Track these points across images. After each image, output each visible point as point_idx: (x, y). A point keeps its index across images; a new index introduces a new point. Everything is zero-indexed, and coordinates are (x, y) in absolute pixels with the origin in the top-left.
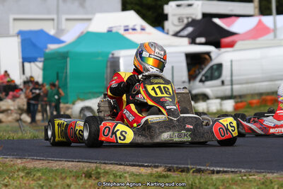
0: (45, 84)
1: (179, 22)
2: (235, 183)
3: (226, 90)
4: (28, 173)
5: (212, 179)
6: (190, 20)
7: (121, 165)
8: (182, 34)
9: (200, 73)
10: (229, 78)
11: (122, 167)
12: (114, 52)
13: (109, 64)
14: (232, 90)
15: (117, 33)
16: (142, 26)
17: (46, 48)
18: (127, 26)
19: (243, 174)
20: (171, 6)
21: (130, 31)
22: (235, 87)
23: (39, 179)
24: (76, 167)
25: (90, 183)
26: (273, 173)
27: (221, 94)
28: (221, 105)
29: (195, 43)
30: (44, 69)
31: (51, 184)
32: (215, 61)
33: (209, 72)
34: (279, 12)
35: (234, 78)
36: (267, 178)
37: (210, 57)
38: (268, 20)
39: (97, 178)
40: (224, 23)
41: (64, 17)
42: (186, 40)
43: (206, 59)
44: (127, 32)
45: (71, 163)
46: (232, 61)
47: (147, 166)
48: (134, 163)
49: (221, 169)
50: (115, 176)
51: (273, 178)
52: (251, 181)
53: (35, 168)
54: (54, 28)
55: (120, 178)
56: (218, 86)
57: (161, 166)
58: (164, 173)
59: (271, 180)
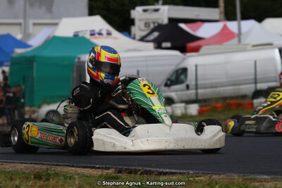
1: (146, 27)
3: (191, 93)
6: (156, 25)
7: (73, 166)
8: (148, 38)
10: (193, 83)
11: (74, 169)
12: (79, 56)
13: (75, 69)
14: (197, 94)
15: (83, 38)
16: (108, 31)
17: (13, 52)
18: (93, 31)
19: (190, 176)
20: (138, 11)
21: (97, 35)
22: (200, 91)
24: (28, 168)
25: (39, 184)
26: (220, 174)
27: (185, 98)
28: (186, 108)
29: (161, 48)
34: (245, 17)
35: (199, 82)
36: (213, 180)
38: (232, 26)
39: (48, 180)
40: (189, 27)
41: (31, 22)
42: (151, 45)
44: (93, 36)
45: (24, 165)
46: (196, 66)
47: (98, 168)
48: (86, 165)
50: (65, 178)
51: (219, 179)
52: (197, 182)
54: (21, 32)
55: (70, 179)
56: (182, 90)
57: (112, 168)
58: (114, 175)
59: (216, 182)
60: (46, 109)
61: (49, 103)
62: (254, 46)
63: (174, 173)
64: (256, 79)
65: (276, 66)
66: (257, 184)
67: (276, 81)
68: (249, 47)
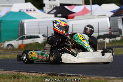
1: (50, 7)
6: (55, 6)
7: (28, 72)
8: (51, 12)
12: (21, 20)
13: (20, 26)
15: (23, 12)
16: (34, 9)
18: (28, 9)
19: (81, 77)
21: (29, 11)
24: (8, 73)
25: (15, 81)
26: (93, 76)
29: (57, 17)
34: (93, 3)
36: (91, 79)
38: (88, 7)
39: (18, 78)
40: (69, 8)
42: (53, 15)
44: (27, 11)
45: (6, 71)
46: (73, 25)
47: (39, 73)
48: (34, 72)
49: (71, 74)
50: (26, 78)
51: (94, 79)
52: (84, 80)
55: (28, 78)
57: (45, 73)
58: (47, 76)
59: (93, 80)
60: (7, 43)
61: (8, 41)
62: (98, 16)
63: (73, 76)
64: (99, 30)
65: (107, 25)
66: (111, 81)
67: (108, 31)
68: (96, 17)
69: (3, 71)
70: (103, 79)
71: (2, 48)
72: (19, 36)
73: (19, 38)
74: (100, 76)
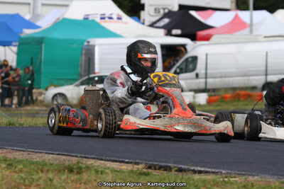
0: (19, 68)
1: (156, 12)
2: (217, 184)
3: (200, 83)
4: (9, 165)
5: (193, 180)
6: (166, 11)
7: (102, 160)
8: (158, 24)
9: (174, 64)
10: (203, 72)
11: (103, 162)
12: (88, 40)
13: (84, 52)
14: (206, 83)
15: (93, 21)
16: (118, 15)
17: (22, 33)
18: (103, 15)
21: (107, 19)
22: (209, 80)
23: (21, 171)
24: (56, 160)
25: (72, 178)
26: (254, 176)
27: (195, 87)
28: (194, 97)
29: (171, 35)
30: (18, 54)
31: (33, 177)
32: (190, 54)
33: (184, 64)
34: (256, 8)
35: (208, 72)
36: (248, 181)
37: (185, 49)
38: (244, 15)
40: (199, 15)
41: (40, 2)
42: (162, 32)
43: (181, 50)
44: (103, 20)
45: (51, 156)
46: (207, 55)
47: (127, 163)
48: (115, 159)
49: (202, 169)
50: (97, 172)
52: (232, 183)
53: (15, 158)
54: (30, 13)
55: (102, 174)
56: (192, 79)
57: (141, 163)
58: (145, 170)
59: (252, 184)
60: (52, 91)
61: (56, 86)
62: (265, 37)
63: (207, 172)
64: (266, 70)
68: (261, 38)
69: (43, 154)
70: (277, 183)
71: (42, 102)
72: (81, 76)
73: (81, 80)
74: (269, 174)
